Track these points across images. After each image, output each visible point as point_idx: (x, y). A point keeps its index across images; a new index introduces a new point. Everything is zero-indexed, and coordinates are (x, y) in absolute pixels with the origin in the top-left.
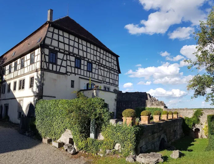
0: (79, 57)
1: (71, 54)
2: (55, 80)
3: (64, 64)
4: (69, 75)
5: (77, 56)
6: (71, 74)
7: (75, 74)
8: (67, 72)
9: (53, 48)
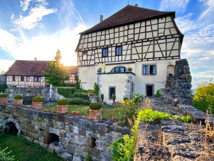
0: (106, 47)
1: (98, 48)
2: (86, 71)
3: (93, 57)
4: (97, 65)
5: (104, 47)
6: (98, 64)
7: (102, 63)
8: (95, 63)
9: (84, 50)
